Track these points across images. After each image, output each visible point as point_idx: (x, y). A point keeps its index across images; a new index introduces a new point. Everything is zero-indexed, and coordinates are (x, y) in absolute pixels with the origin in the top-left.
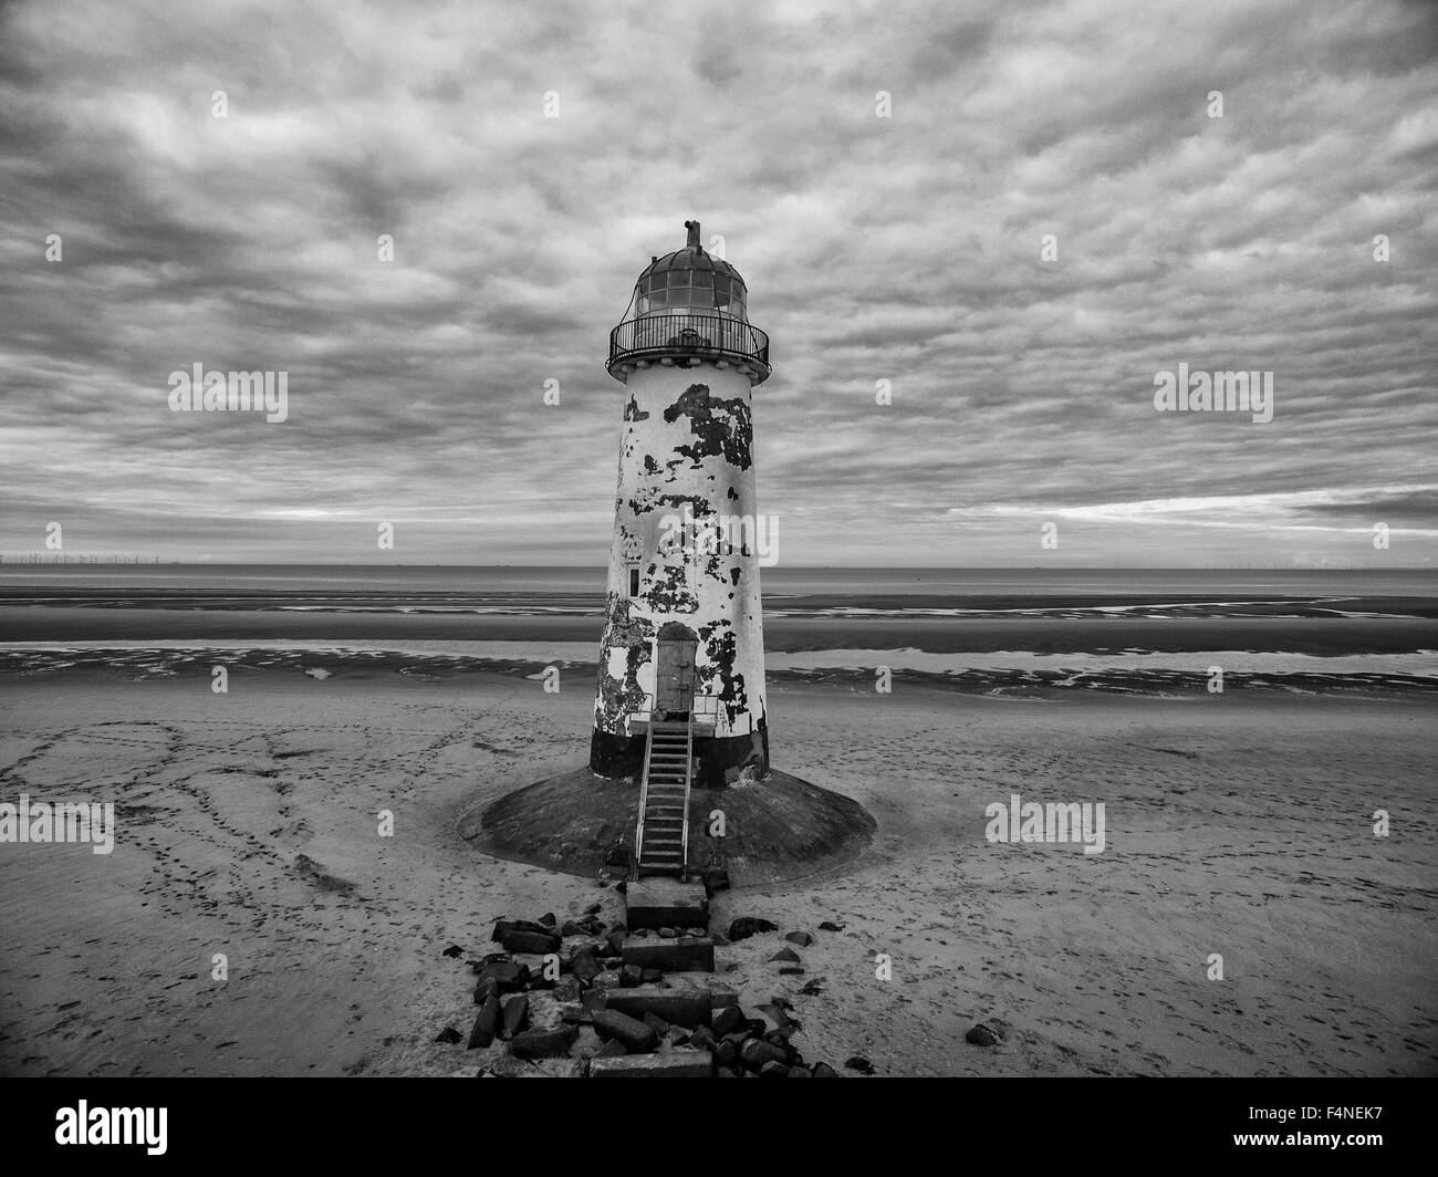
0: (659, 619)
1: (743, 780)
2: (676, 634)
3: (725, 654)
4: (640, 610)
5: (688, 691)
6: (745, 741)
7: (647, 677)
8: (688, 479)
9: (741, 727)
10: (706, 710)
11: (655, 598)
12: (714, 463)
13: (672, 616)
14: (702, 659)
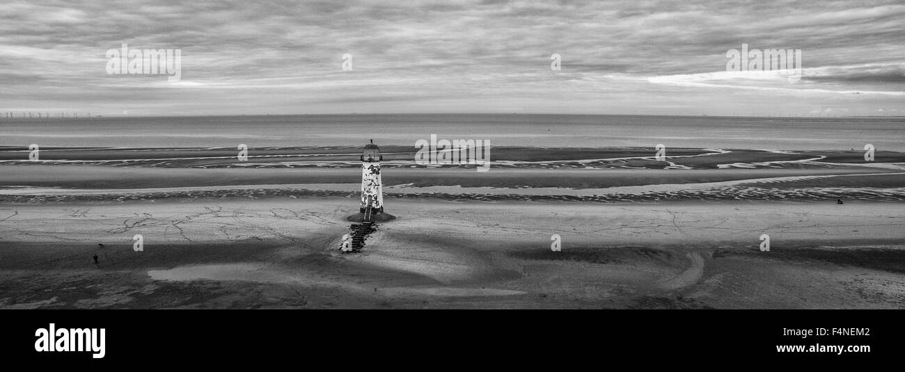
0: (368, 194)
1: (379, 213)
2: (370, 196)
3: (376, 198)
4: (365, 193)
5: (371, 203)
6: (379, 209)
7: (367, 201)
8: (371, 177)
9: (378, 207)
10: (374, 205)
11: (367, 192)
12: (375, 175)
13: (370, 194)
14: (373, 199)
